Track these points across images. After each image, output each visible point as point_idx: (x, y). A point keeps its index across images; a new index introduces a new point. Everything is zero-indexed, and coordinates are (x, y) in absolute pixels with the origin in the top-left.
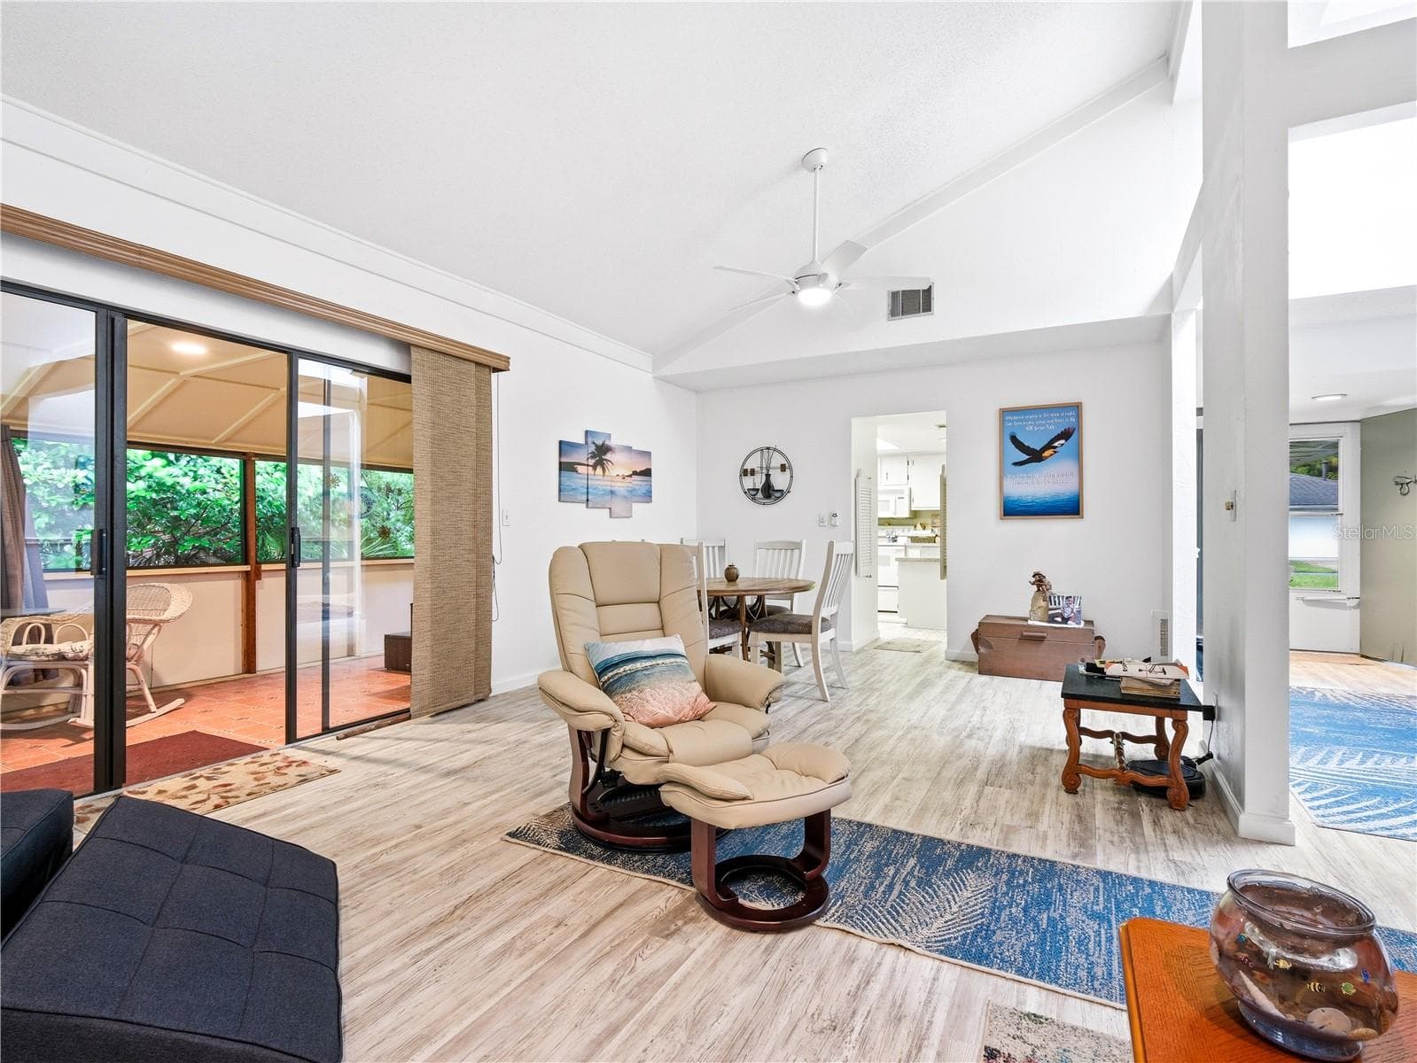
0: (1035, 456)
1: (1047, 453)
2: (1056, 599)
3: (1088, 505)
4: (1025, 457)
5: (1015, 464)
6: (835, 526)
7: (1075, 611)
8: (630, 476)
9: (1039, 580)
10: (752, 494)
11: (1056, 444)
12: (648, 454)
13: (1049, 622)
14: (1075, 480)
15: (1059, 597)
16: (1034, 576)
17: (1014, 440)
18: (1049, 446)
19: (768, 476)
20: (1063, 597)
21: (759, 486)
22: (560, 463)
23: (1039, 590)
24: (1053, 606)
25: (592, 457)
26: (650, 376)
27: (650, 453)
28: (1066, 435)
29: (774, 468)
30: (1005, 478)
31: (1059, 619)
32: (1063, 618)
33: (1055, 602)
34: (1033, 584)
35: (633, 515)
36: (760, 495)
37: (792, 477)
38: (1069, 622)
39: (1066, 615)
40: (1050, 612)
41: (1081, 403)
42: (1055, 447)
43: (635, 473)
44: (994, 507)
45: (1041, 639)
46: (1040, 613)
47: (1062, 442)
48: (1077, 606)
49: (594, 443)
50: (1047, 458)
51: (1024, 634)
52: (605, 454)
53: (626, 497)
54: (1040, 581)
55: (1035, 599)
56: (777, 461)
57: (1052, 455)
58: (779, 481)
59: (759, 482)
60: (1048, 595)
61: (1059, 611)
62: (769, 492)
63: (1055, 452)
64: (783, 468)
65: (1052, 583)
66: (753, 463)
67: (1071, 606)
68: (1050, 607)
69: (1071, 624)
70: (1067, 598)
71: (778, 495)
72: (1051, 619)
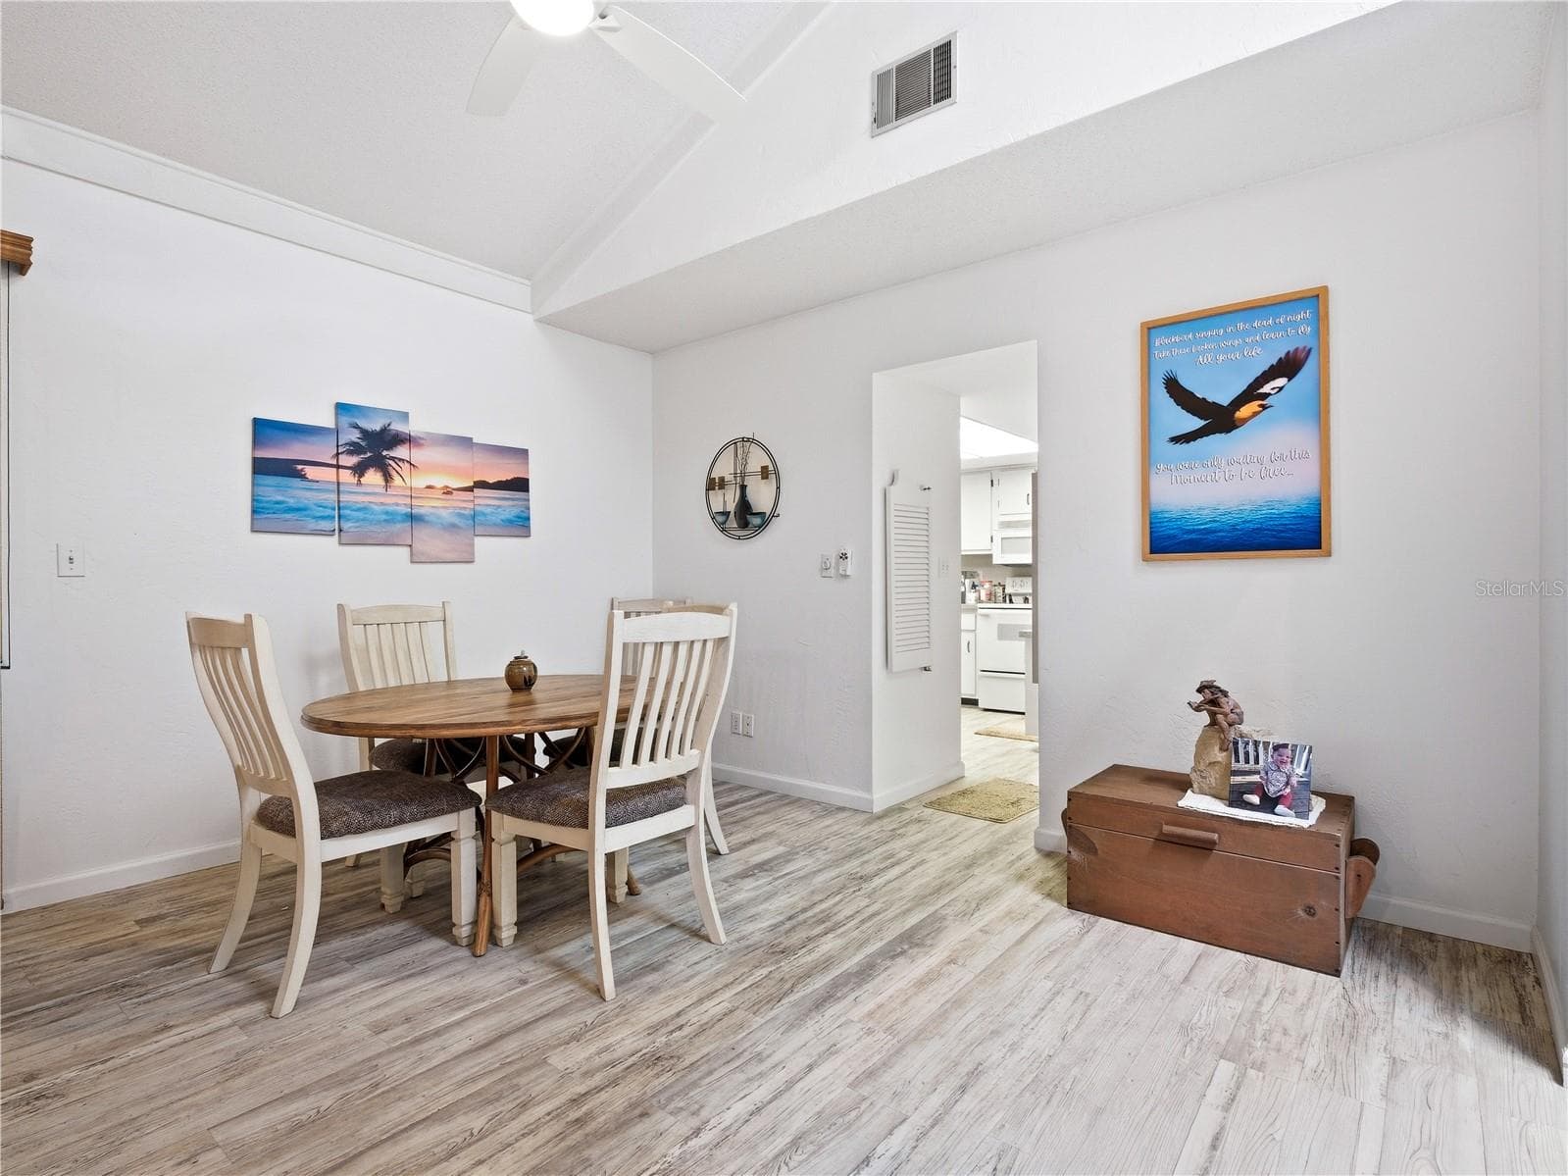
0: (1219, 419)
1: (1244, 412)
2: (1251, 748)
3: (1341, 526)
4: (1196, 423)
5: (1176, 440)
6: (846, 576)
7: (1294, 780)
8: (470, 489)
9: (1212, 698)
10: (720, 519)
11: (1266, 389)
12: (522, 454)
13: (1231, 805)
14: (1310, 470)
15: (1256, 744)
16: (1199, 691)
17: (1174, 387)
18: (1251, 394)
19: (743, 488)
20: (1266, 744)
21: (731, 507)
22: (255, 460)
23: (1214, 723)
24: (1242, 765)
25: (350, 453)
26: (530, 318)
27: (527, 450)
28: (1289, 366)
29: (753, 474)
30: (1153, 470)
31: (1255, 799)
32: (1264, 797)
33: (1247, 754)
34: (1198, 709)
35: (476, 559)
36: (733, 523)
37: (778, 488)
38: (1280, 808)
39: (1272, 790)
40: (1239, 779)
41: (1325, 289)
42: (1266, 396)
43: (482, 485)
44: (1130, 535)
45: (1205, 847)
46: (1213, 778)
47: (1281, 382)
48: (1300, 771)
49: (356, 427)
50: (1244, 421)
51: (1167, 829)
52: (390, 447)
53: (454, 526)
54: (1214, 702)
55: (1202, 745)
56: (757, 460)
57: (1255, 414)
58: (761, 496)
59: (729, 500)
60: (1232, 735)
61: (1256, 778)
62: (746, 519)
63: (1264, 407)
64: (765, 473)
65: (1244, 707)
66: (725, 469)
67: (1287, 768)
68: (1235, 766)
69: (1284, 817)
70: (1276, 748)
71: (757, 521)
72: (1236, 798)
